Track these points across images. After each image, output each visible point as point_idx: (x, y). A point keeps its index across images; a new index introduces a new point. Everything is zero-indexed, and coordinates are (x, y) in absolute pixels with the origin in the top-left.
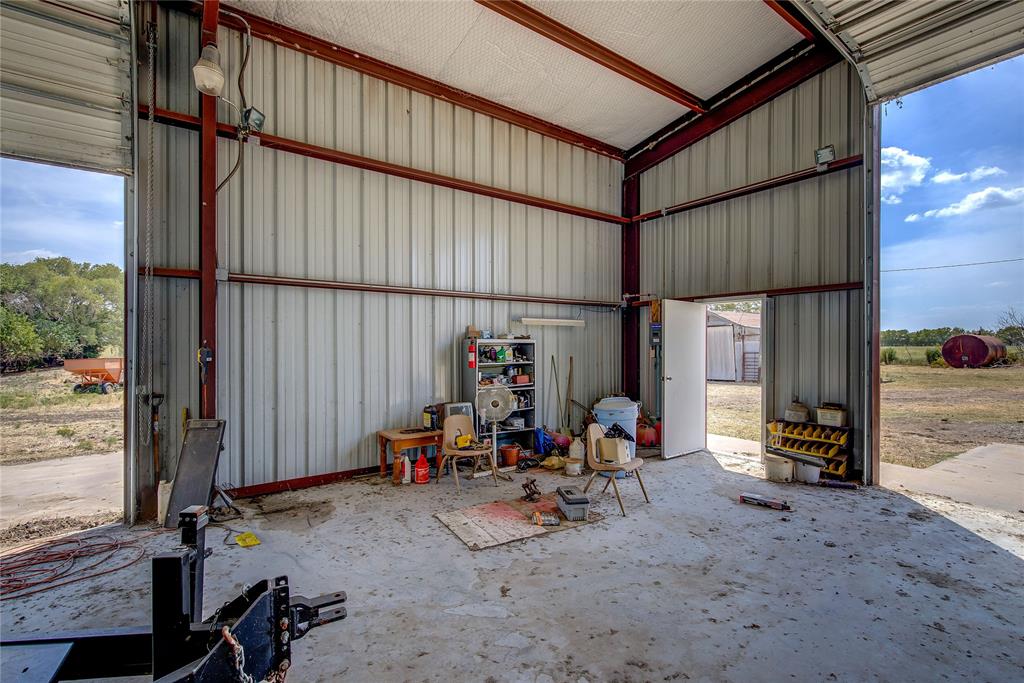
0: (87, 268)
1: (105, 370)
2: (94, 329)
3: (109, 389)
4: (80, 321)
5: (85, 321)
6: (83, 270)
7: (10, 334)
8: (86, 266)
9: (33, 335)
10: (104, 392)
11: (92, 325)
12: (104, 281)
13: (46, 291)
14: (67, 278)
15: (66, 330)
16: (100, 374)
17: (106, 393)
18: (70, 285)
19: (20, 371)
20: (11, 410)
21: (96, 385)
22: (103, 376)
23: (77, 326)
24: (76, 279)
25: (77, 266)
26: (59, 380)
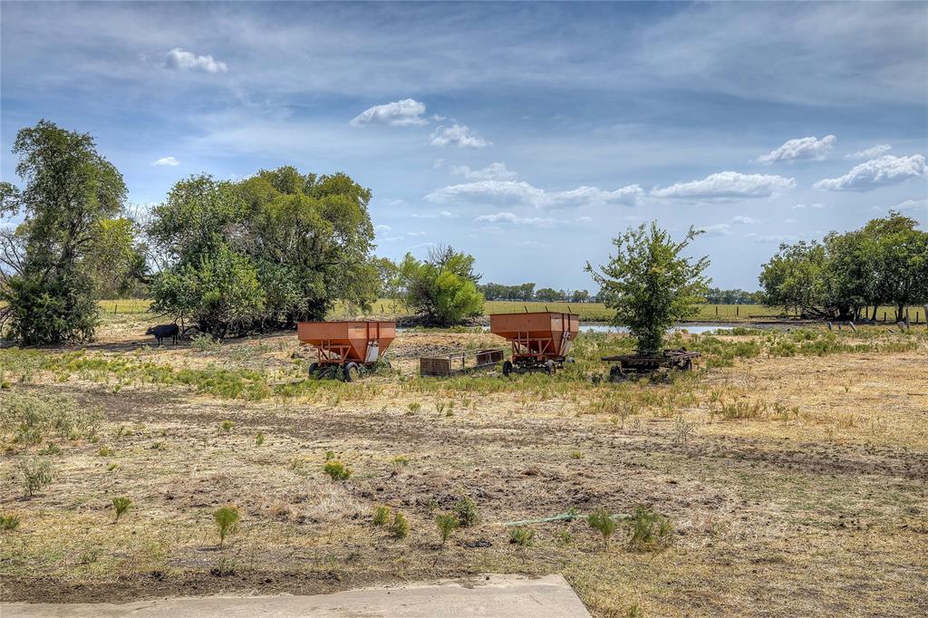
0: (313, 181)
1: (348, 342)
2: (322, 274)
3: (353, 373)
4: (305, 263)
5: (311, 262)
6: (309, 186)
7: (231, 282)
8: (312, 177)
9: (255, 284)
10: (347, 378)
11: (318, 268)
12: (334, 198)
13: (268, 219)
14: (292, 197)
15: (291, 275)
16: (341, 347)
17: (349, 380)
18: (296, 206)
19: (240, 337)
20: (241, 402)
21: (337, 365)
22: (345, 350)
23: (302, 271)
24: (303, 197)
25: (302, 179)
26: (285, 354)
